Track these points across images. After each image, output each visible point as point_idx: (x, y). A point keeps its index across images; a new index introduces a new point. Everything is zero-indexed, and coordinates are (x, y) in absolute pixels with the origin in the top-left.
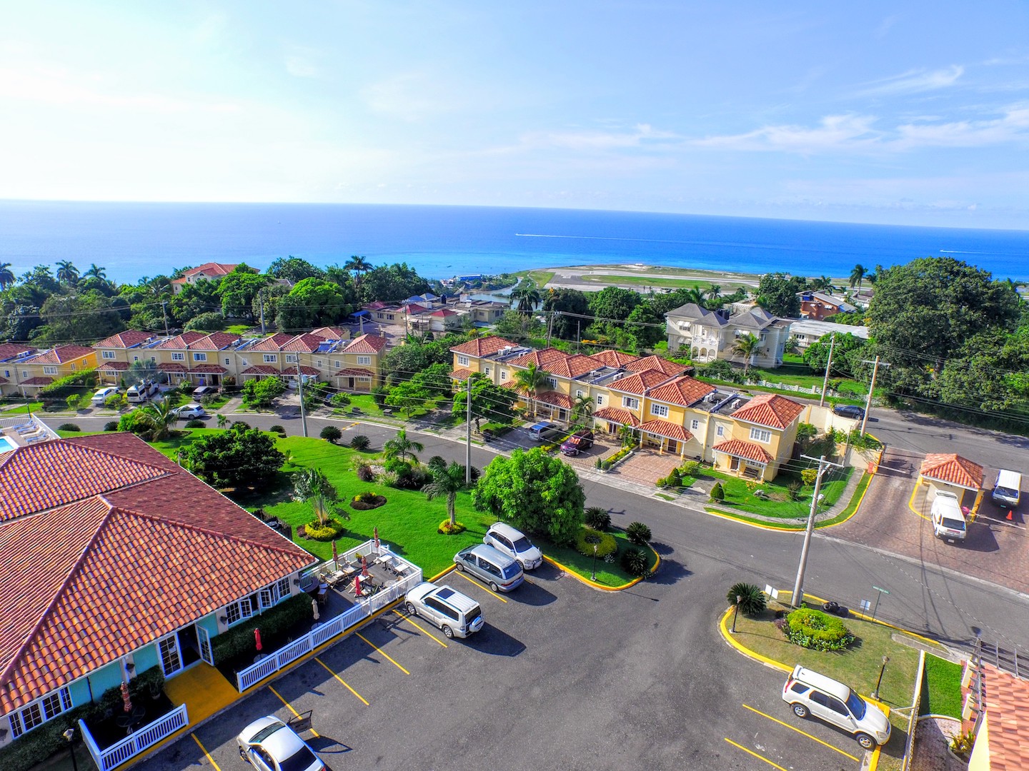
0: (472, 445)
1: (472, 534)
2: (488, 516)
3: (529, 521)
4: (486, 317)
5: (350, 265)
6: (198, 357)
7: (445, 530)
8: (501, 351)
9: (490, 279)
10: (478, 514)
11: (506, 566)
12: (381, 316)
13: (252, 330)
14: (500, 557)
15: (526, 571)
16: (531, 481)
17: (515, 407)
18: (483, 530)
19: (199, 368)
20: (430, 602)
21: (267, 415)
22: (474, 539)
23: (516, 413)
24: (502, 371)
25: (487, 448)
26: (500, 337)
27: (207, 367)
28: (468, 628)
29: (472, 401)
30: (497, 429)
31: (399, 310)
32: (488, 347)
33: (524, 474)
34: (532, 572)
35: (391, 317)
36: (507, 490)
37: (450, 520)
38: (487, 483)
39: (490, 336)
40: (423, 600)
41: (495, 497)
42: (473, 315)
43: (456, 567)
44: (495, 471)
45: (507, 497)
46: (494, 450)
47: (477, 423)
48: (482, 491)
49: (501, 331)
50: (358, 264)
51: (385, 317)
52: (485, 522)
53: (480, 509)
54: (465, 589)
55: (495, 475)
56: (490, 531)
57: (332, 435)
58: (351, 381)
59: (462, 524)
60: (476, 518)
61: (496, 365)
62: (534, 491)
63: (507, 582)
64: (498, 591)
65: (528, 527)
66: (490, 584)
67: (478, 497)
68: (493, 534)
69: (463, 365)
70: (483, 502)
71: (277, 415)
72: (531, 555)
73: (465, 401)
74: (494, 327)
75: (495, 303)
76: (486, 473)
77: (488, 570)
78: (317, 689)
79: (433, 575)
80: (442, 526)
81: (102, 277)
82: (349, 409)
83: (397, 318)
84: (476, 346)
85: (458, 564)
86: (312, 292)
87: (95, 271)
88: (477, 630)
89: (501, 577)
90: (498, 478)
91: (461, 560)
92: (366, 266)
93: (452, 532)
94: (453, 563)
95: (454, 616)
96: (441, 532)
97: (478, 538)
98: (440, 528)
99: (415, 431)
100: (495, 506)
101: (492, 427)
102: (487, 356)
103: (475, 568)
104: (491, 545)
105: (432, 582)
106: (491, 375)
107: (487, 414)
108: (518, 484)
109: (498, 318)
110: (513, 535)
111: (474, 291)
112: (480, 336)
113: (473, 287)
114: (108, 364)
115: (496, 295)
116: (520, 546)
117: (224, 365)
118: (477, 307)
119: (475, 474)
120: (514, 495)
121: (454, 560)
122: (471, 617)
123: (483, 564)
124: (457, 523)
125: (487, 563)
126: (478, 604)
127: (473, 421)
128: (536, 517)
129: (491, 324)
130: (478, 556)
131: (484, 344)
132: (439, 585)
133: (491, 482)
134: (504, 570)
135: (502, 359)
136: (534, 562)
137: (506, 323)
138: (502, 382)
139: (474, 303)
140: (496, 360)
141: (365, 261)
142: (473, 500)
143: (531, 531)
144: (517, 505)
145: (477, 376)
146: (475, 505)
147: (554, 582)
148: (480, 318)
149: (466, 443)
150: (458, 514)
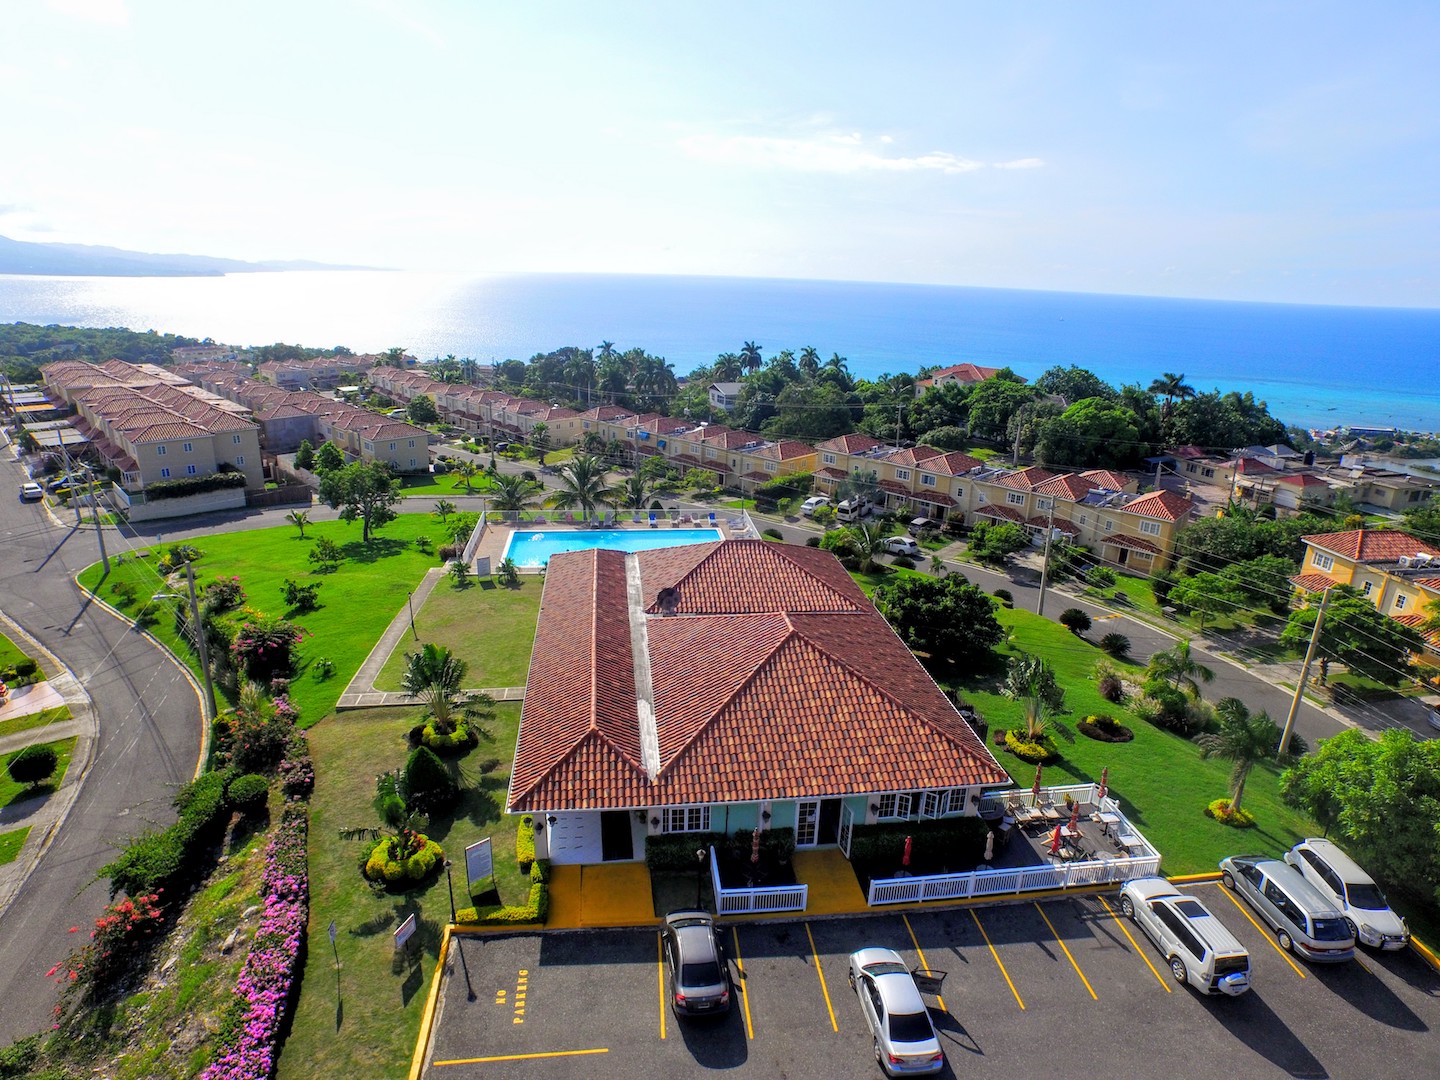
1: (1265, 838)
5: (1159, 387)
6: (926, 479)
7: (1218, 813)
10: (1287, 813)
11: (1319, 916)
12: (1192, 469)
13: (1000, 458)
14: (1315, 901)
15: (1359, 944)
17: (1413, 660)
18: (1289, 841)
19: (926, 494)
20: (1160, 910)
21: (994, 572)
22: (1267, 848)
24: (1399, 592)
25: (1333, 713)
26: (1411, 535)
27: (933, 496)
28: (1216, 982)
29: (1323, 628)
30: (1362, 688)
31: (1224, 465)
32: (1377, 548)
34: (1378, 953)
35: (1208, 472)
37: (1231, 802)
40: (1150, 903)
43: (1221, 878)
47: (1324, 667)
50: (1173, 386)
51: (1199, 471)
53: (1294, 804)
54: (1229, 919)
56: (1303, 846)
57: (1077, 621)
58: (1123, 554)
59: (1250, 816)
60: (1280, 817)
61: (1389, 581)
63: (1314, 943)
64: (1291, 951)
66: (1279, 932)
68: (1307, 854)
69: (1320, 567)
71: (1008, 577)
72: (1384, 922)
73: (1308, 626)
74: (1403, 518)
75: (1413, 478)
76: (1320, 750)
77: (1282, 909)
78: (961, 949)
79: (1177, 874)
80: (1214, 806)
81: (842, 369)
82: (1110, 593)
83: (1218, 476)
84: (1355, 541)
85: (1226, 874)
86: (1095, 417)
87: (836, 362)
88: (1231, 992)
89: (1305, 930)
91: (1234, 870)
92: (1186, 390)
93: (1228, 821)
94: (1219, 869)
95: (1199, 952)
96: (1209, 814)
97: (1276, 849)
98: (1210, 807)
99: (1206, 651)
100: (1325, 812)
101: (1353, 682)
102: (1373, 563)
103: (1258, 896)
104: (1296, 868)
105: (1173, 883)
106: (1375, 596)
107: (1348, 657)
109: (1414, 505)
110: (1351, 872)
111: (1373, 456)
112: (1365, 528)
113: (1373, 449)
114: (827, 469)
115: (1419, 468)
116: (1360, 896)
117: (955, 496)
118: (1374, 480)
119: (1296, 747)
120: (1369, 804)
121: (1222, 865)
122: (1225, 967)
123: (1272, 892)
124: (1243, 811)
125: (1282, 896)
126: (1245, 953)
127: (1318, 662)
130: (1267, 875)
131: (1372, 541)
132: (1185, 892)
134: (1315, 921)
136: (1385, 938)
138: (1393, 611)
139: (1368, 472)
141: (1185, 383)
142: (1283, 786)
144: (1370, 823)
145: (1348, 591)
149: (1295, 694)
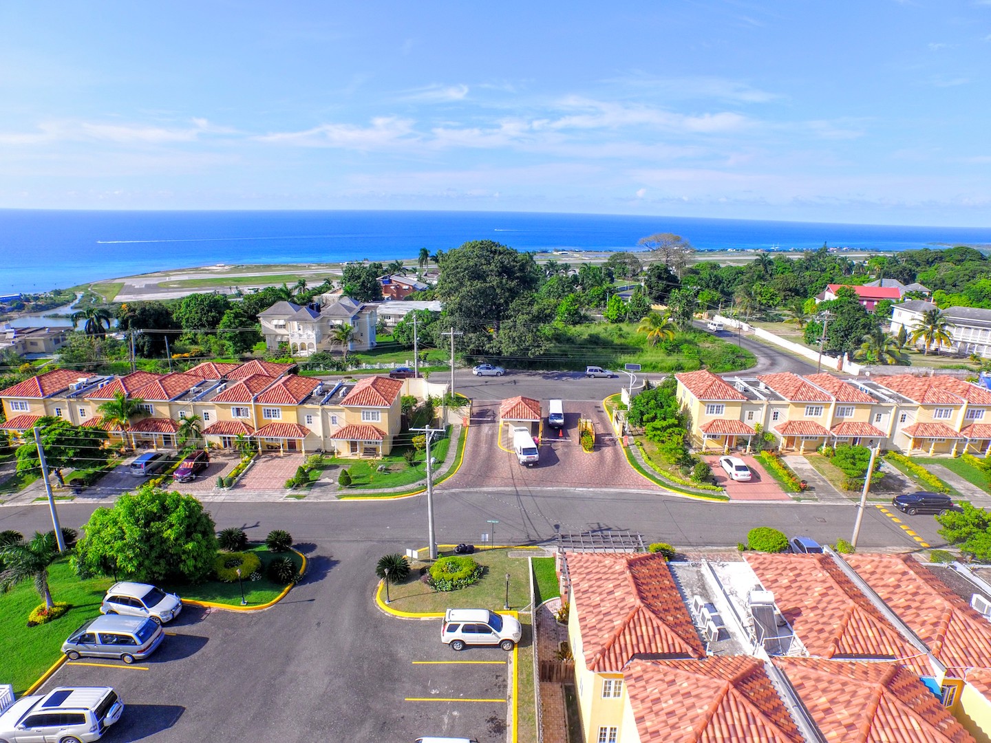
0: (56, 502)
1: (82, 609)
2: (100, 581)
3: (155, 569)
4: (42, 346)
7: (39, 619)
8: (73, 386)
9: (36, 298)
11: (138, 629)
14: (129, 622)
15: (164, 625)
16: (147, 525)
17: (107, 444)
18: (97, 599)
22: (86, 615)
23: (110, 451)
24: (79, 408)
25: (80, 500)
26: (66, 369)
30: (88, 475)
32: (52, 383)
33: (137, 520)
34: (174, 622)
36: (119, 544)
37: (45, 604)
38: (90, 543)
39: (52, 370)
40: (21, 725)
41: (105, 556)
42: (20, 347)
43: (68, 657)
44: (98, 527)
45: (121, 550)
46: (90, 501)
48: (85, 554)
49: (67, 361)
52: (97, 589)
55: (99, 532)
56: (108, 597)
59: (64, 603)
60: (83, 588)
61: (70, 403)
62: (154, 534)
63: (143, 646)
64: (135, 661)
65: (156, 575)
66: (122, 658)
67: (82, 564)
68: (113, 599)
69: (20, 411)
70: (90, 567)
72: (169, 602)
74: (56, 357)
75: (50, 329)
77: (117, 643)
79: (31, 684)
80: (33, 616)
85: (69, 653)
88: (115, 720)
89: (135, 644)
90: (103, 534)
91: (73, 646)
93: (51, 617)
94: (63, 654)
95: (78, 719)
96: (33, 624)
97: (92, 611)
98: (30, 619)
100: (108, 567)
101: (81, 474)
102: (54, 395)
103: (97, 648)
104: (112, 612)
106: (66, 416)
108: (133, 533)
109: (59, 345)
110: (138, 591)
115: (49, 317)
116: (151, 600)
119: (69, 537)
121: (63, 650)
122: (101, 712)
123: (105, 639)
124: (57, 604)
125: (112, 636)
126: (110, 690)
128: (162, 562)
129: (51, 353)
130: (96, 632)
131: (46, 381)
133: (95, 541)
134: (137, 634)
135: (77, 394)
136: (172, 612)
137: (73, 351)
138: (81, 420)
140: (69, 397)
143: (161, 578)
146: (80, 574)
147: (201, 623)
148: (31, 349)
150: (54, 593)
